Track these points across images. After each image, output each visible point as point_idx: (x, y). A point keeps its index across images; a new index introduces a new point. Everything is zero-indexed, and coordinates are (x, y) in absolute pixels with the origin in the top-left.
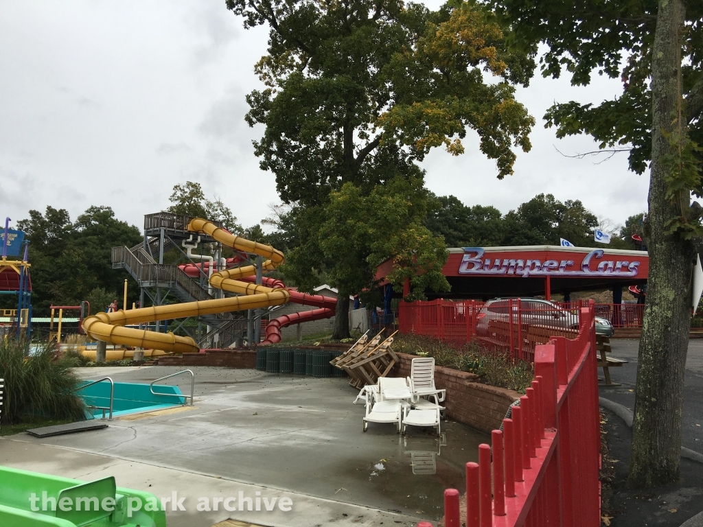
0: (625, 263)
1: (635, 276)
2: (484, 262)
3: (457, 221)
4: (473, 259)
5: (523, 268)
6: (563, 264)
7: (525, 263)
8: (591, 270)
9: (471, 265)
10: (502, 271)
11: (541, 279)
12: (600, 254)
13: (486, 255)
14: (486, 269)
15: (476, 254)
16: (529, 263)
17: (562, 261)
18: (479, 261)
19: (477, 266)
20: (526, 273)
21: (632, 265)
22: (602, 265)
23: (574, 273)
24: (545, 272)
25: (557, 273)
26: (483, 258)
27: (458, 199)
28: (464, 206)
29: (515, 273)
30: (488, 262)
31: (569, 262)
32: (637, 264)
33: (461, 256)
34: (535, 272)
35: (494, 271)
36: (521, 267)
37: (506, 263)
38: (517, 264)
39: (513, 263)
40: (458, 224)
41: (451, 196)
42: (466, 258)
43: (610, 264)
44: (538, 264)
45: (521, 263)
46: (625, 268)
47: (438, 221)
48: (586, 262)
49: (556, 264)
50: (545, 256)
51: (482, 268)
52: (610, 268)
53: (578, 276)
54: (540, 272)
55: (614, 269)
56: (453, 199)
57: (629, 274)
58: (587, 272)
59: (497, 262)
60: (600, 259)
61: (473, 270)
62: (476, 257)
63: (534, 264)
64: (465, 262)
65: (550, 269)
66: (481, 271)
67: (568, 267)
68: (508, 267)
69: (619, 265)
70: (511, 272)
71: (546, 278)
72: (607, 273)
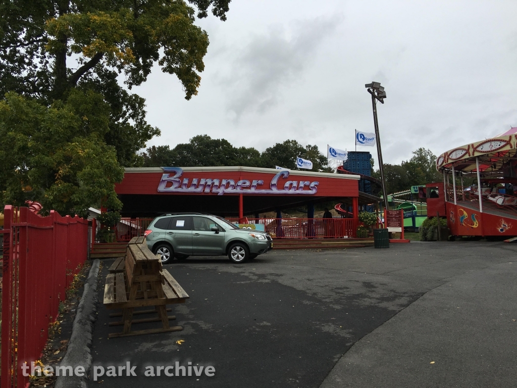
0: (307, 183)
1: (315, 194)
2: (182, 182)
3: (227, 158)
4: (172, 179)
5: (219, 187)
6: (255, 183)
7: (220, 183)
8: (279, 188)
9: (170, 184)
10: (200, 189)
11: (234, 198)
12: (286, 175)
13: (184, 175)
14: (184, 187)
15: (174, 173)
16: (224, 182)
17: (254, 181)
18: (178, 180)
19: (176, 185)
20: (221, 191)
21: (313, 184)
22: (287, 184)
23: (263, 191)
24: (238, 190)
25: (249, 191)
26: (181, 178)
27: (228, 141)
28: (233, 147)
29: (211, 191)
30: (186, 181)
31: (260, 182)
32: (317, 184)
33: (160, 175)
34: (230, 190)
35: (192, 189)
36: (217, 186)
37: (203, 182)
38: (213, 183)
39: (209, 182)
40: (228, 161)
41: (223, 140)
42: (165, 177)
43: (295, 184)
44: (232, 183)
45: (217, 182)
46: (307, 187)
47: (213, 158)
48: (274, 182)
49: (248, 183)
50: (238, 176)
51: (180, 187)
52: (295, 187)
53: (268, 194)
54: (234, 191)
55: (298, 188)
56: (224, 142)
57: (310, 192)
58: (275, 191)
59: (195, 181)
60: (286, 179)
61: (172, 189)
62: (175, 176)
63: (228, 183)
64: (163, 181)
65: (243, 188)
66: (180, 190)
67: (259, 186)
68: (205, 186)
69: (302, 184)
70: (207, 190)
71: (239, 196)
72: (292, 191)
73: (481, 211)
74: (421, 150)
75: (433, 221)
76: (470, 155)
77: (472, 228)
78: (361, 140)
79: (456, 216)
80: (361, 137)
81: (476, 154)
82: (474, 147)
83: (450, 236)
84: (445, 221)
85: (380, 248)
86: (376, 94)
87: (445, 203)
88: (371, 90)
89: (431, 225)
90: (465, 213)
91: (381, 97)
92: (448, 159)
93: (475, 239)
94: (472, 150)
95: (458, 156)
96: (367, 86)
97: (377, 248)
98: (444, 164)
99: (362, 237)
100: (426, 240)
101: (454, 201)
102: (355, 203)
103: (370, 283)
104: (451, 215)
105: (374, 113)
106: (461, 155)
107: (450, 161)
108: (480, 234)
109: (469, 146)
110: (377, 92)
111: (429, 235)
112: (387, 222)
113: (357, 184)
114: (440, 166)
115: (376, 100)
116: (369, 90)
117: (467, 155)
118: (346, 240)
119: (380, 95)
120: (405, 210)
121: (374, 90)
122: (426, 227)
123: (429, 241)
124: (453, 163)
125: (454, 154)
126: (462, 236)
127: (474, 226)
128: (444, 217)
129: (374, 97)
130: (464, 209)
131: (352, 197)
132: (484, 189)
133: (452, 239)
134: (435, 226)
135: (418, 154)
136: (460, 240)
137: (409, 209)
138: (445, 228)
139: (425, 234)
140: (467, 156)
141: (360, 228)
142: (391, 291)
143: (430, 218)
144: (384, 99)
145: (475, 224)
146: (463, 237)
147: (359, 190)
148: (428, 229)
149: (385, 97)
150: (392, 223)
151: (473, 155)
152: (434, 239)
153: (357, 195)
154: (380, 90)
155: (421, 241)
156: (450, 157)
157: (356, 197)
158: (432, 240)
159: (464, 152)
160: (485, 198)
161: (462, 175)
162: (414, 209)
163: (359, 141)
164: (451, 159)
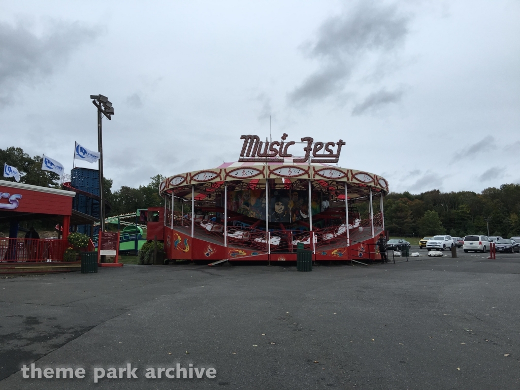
0: (5, 194)
1: (15, 209)
21: (13, 197)
32: (19, 197)
46: (5, 200)
57: (9, 206)
73: (192, 236)
74: (158, 176)
75: (150, 245)
76: (187, 183)
77: (184, 252)
78: (81, 154)
79: (172, 240)
80: (81, 150)
81: (193, 183)
82: (191, 176)
83: (166, 260)
84: (162, 244)
85: (87, 273)
86: (103, 108)
87: (164, 227)
88: (98, 103)
89: (148, 249)
90: (179, 238)
91: (108, 113)
92: (169, 185)
93: (186, 263)
94: (190, 178)
95: (178, 183)
96: (92, 97)
97: (83, 273)
98: (166, 189)
99: (70, 260)
100: (142, 263)
101: (171, 226)
102: (66, 222)
103: (35, 318)
104: (168, 239)
105: (99, 127)
106: (180, 182)
107: (171, 187)
108: (190, 258)
109: (187, 174)
110: (104, 107)
111: (146, 259)
112: (101, 245)
113: (71, 201)
114: (162, 191)
115: (102, 114)
116: (94, 102)
117: (185, 182)
118: (49, 264)
119: (107, 111)
120: (130, 233)
121: (100, 104)
122: (144, 251)
123: (145, 265)
124: (173, 189)
125: (174, 180)
126: (175, 260)
127: (186, 251)
128: (162, 241)
129: (100, 111)
130: (179, 234)
131: (63, 215)
132: (198, 216)
133: (167, 263)
134: (152, 249)
135: (156, 180)
136: (173, 264)
137: (134, 232)
138: (161, 251)
139: (142, 258)
140: (185, 184)
141: (69, 250)
142: (55, 327)
143: (149, 241)
144: (112, 116)
145: (187, 248)
146: (177, 261)
147: (73, 208)
148: (145, 252)
149: (113, 113)
150: (106, 246)
151: (190, 183)
152: (150, 263)
153: (70, 214)
154: (108, 105)
155: (139, 264)
156: (171, 183)
157: (68, 216)
158: (148, 264)
159: (183, 179)
160: (197, 224)
161: (183, 201)
162: (139, 232)
163: (79, 155)
164: (171, 185)
